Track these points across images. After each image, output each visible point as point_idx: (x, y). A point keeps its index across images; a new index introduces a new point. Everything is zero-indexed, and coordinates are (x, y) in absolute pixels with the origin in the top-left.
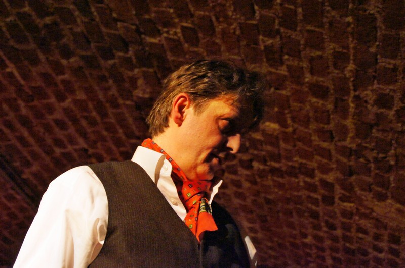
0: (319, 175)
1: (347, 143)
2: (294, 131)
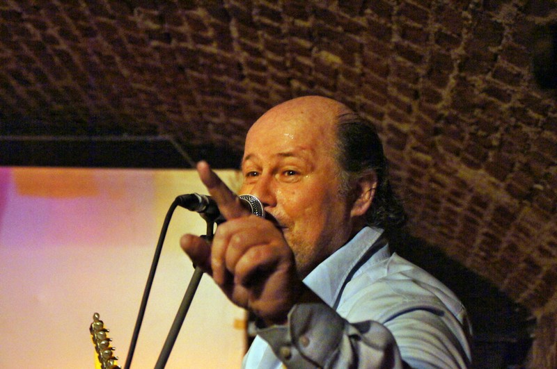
0: (388, 120)
1: (437, 108)
2: (363, 74)
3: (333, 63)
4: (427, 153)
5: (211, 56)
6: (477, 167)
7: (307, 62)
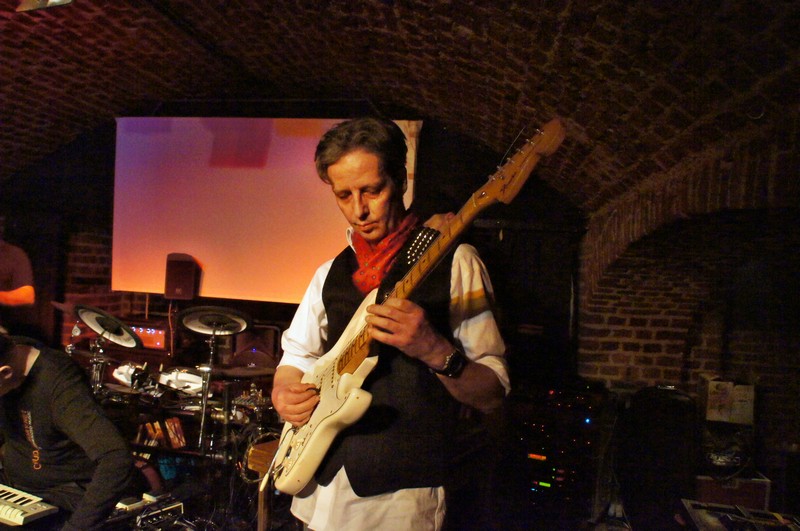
0: (506, 81)
1: (543, 68)
2: (489, 43)
3: (467, 35)
4: (533, 106)
5: (384, 35)
6: (567, 115)
7: (448, 35)
